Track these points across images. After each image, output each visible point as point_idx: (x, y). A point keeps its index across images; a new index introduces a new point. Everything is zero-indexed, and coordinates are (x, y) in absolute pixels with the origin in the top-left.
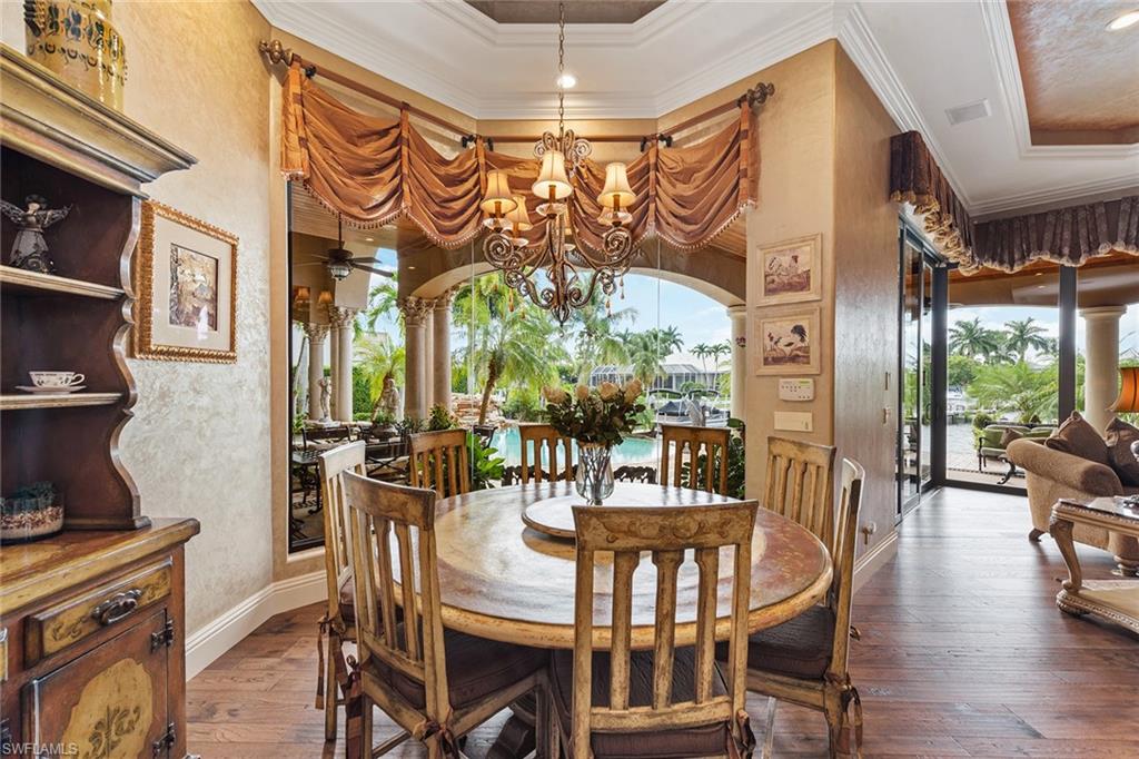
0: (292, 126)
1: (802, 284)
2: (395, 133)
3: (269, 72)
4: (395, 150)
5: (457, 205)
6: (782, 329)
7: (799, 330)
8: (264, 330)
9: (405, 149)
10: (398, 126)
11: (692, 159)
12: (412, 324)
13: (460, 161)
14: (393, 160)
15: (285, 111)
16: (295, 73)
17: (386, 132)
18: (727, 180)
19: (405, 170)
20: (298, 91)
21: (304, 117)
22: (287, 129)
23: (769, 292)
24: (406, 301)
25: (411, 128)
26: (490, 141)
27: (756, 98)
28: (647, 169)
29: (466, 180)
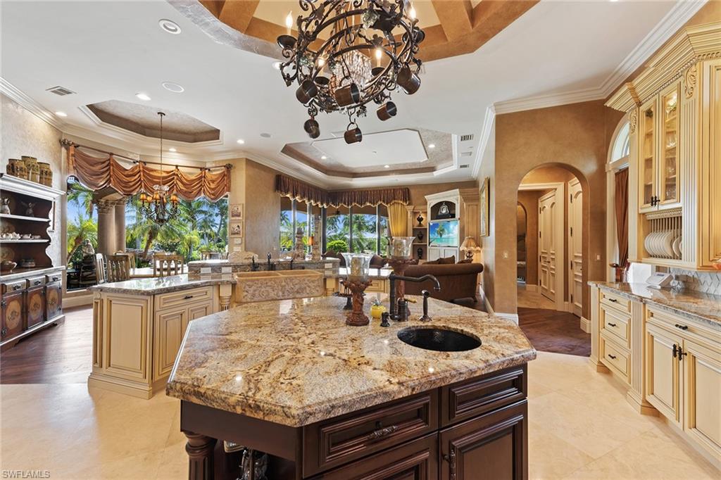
0: (71, 162)
1: (239, 216)
2: (107, 163)
3: (62, 146)
4: (107, 168)
5: (131, 184)
6: (235, 226)
7: (238, 226)
8: (60, 223)
9: (111, 168)
10: (109, 160)
11: (214, 178)
12: (102, 212)
13: (133, 169)
14: (107, 170)
15: (68, 158)
16: (72, 148)
17: (104, 162)
18: (222, 185)
19: (111, 174)
20: (73, 153)
21: (75, 160)
22: (68, 163)
23: (233, 216)
24: (99, 201)
25: (114, 161)
26: (145, 163)
27: (229, 167)
28: (201, 177)
29: (135, 175)
